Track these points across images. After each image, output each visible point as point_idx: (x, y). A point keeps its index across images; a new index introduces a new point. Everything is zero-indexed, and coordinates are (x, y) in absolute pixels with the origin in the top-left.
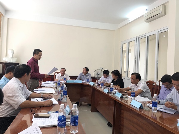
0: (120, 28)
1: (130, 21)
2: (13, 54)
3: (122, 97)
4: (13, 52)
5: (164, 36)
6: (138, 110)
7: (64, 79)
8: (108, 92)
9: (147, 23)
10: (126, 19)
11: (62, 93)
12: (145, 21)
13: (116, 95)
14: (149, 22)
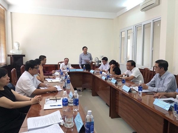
0: (118, 17)
1: (127, 10)
2: (19, 47)
3: (116, 83)
4: (19, 45)
5: (158, 25)
6: (128, 94)
7: (67, 68)
8: (106, 79)
9: (143, 12)
10: (123, 8)
11: (66, 81)
12: (141, 10)
13: (112, 81)
14: (145, 11)
